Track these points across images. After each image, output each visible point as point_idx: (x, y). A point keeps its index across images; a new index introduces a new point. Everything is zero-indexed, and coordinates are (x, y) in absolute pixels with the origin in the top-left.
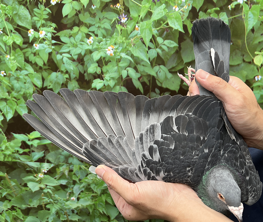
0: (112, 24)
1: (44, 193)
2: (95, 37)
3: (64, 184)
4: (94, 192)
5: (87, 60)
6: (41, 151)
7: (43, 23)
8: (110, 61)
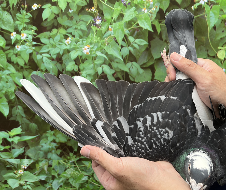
0: (88, 26)
2: (73, 38)
3: (43, 179)
4: (73, 187)
5: (65, 59)
6: (21, 148)
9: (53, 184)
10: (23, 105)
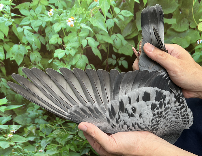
1: (15, 149)
3: (32, 140)
4: (59, 144)
5: (48, 32)
6: (9, 115)
8: (71, 32)
9: (41, 143)
10: (7, 78)
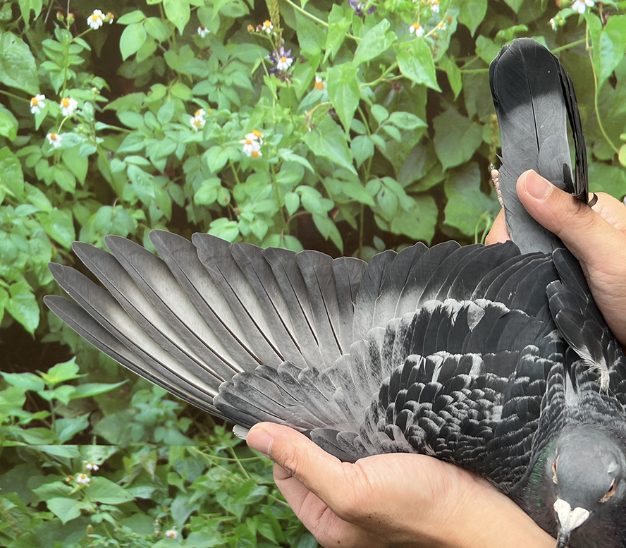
0: (253, 75)
3: (146, 496)
5: (192, 172)
6: (81, 415)
7: (69, 78)
